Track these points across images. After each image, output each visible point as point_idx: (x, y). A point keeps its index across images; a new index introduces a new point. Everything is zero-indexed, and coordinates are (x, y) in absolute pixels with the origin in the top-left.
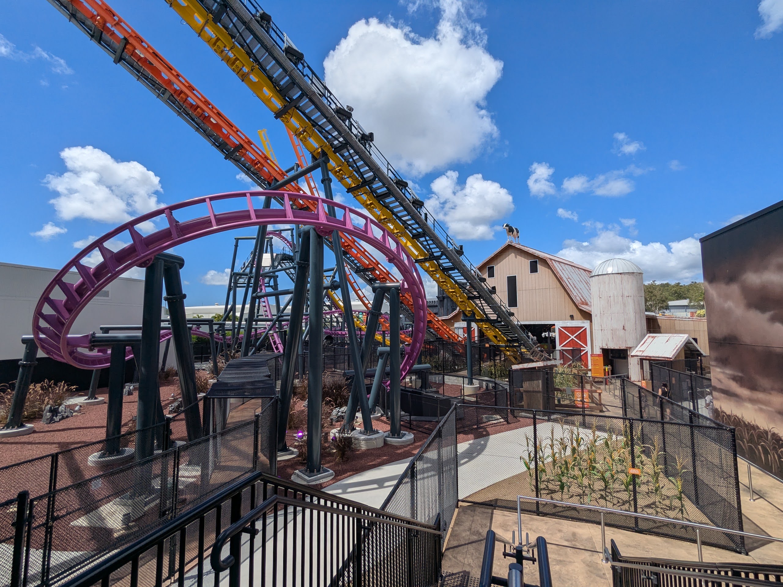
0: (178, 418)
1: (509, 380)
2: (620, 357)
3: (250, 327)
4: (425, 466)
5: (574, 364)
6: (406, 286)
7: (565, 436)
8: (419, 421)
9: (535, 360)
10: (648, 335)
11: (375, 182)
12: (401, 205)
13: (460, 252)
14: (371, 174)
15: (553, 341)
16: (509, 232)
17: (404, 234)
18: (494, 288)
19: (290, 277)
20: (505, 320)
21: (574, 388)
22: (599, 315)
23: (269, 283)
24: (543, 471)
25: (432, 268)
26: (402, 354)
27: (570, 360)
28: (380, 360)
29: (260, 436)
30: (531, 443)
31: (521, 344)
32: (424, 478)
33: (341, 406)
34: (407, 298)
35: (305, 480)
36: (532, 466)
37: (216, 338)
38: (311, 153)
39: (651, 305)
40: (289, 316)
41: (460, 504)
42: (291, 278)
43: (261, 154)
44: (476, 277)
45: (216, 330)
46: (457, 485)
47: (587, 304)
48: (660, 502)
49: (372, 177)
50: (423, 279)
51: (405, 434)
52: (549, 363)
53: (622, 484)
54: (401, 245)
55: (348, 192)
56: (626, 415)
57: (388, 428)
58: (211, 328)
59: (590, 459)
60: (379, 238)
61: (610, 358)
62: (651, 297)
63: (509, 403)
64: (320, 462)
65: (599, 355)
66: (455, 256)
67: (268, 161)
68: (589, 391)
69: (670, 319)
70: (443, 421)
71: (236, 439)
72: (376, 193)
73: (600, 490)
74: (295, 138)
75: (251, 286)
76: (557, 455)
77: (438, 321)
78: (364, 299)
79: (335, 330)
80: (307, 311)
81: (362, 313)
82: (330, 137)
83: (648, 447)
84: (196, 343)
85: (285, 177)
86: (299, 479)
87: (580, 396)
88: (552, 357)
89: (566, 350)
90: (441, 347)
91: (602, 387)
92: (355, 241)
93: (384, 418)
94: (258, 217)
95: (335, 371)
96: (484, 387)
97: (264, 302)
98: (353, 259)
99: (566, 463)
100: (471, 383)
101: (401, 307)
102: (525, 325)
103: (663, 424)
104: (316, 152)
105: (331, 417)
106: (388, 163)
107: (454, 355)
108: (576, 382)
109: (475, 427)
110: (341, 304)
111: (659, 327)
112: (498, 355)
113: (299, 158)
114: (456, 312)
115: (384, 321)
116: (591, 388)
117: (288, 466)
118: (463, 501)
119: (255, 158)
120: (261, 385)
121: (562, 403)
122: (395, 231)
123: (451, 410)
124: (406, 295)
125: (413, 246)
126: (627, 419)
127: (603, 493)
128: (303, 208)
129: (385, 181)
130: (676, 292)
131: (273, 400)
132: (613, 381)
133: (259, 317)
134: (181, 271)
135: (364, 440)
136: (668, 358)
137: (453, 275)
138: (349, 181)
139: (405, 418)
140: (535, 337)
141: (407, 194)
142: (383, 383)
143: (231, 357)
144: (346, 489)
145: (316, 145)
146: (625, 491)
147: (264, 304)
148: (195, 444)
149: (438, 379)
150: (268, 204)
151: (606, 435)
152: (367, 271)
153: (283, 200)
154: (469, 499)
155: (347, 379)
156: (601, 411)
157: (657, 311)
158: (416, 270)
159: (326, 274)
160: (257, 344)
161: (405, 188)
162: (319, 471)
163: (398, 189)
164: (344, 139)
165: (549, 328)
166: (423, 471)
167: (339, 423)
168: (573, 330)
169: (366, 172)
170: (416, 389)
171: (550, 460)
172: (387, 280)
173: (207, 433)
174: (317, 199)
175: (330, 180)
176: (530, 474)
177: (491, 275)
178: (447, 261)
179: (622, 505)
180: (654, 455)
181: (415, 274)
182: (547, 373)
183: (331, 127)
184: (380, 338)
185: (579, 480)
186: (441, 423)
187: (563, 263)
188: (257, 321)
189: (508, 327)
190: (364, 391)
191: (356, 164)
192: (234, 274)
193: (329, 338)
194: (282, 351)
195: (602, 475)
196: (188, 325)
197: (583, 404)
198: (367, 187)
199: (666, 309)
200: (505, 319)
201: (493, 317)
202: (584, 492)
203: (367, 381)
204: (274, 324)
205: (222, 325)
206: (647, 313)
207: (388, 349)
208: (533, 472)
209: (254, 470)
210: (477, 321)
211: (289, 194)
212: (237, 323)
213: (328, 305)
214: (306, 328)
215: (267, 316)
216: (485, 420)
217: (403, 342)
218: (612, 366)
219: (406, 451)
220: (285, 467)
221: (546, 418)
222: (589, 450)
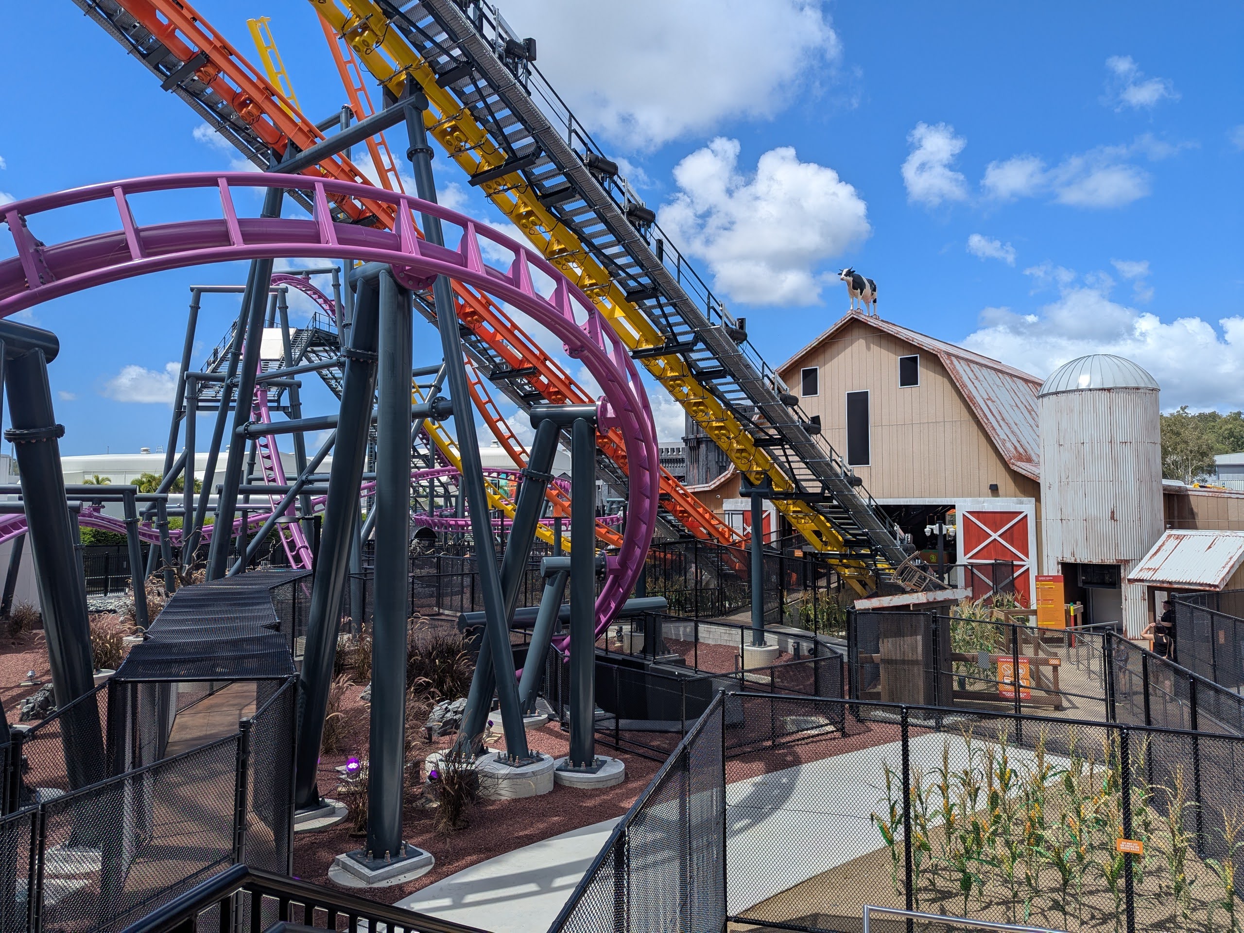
0: (42, 731)
1: (849, 634)
2: (1103, 584)
3: (229, 507)
4: (650, 837)
5: (998, 597)
6: (611, 413)
7: (974, 765)
8: (639, 731)
9: (908, 589)
10: (1168, 532)
11: (538, 161)
12: (602, 218)
13: (739, 334)
14: (530, 140)
15: (950, 544)
16: (855, 288)
17: (606, 290)
18: (816, 420)
19: (330, 386)
20: (840, 496)
21: (997, 653)
22: (1056, 486)
23: (278, 401)
24: (924, 847)
25: (672, 370)
26: (598, 573)
27: (989, 588)
28: (547, 588)
29: (251, 772)
30: (897, 783)
31: (877, 550)
32: (645, 867)
33: (452, 698)
34: (611, 440)
35: (361, 876)
36: (899, 836)
37: (144, 535)
38: (382, 82)
39: (1175, 463)
40: (327, 480)
41: (731, 926)
42: (333, 390)
43: (254, 79)
44: (775, 393)
45: (141, 514)
46: (725, 883)
47: (1029, 460)
48: (1185, 916)
49: (532, 149)
50: (651, 398)
51: (604, 762)
52: (940, 596)
53: (1102, 876)
54: (600, 316)
55: (473, 183)
56: (1114, 718)
57: (564, 747)
58: (130, 510)
59: (1030, 819)
60: (547, 298)
61: (1080, 585)
62: (1177, 444)
63: (846, 688)
64: (400, 831)
65: (1054, 579)
66: (726, 342)
67: (275, 98)
68: (1031, 661)
69: (1220, 496)
70: (693, 731)
71: (193, 780)
72: (541, 187)
73: (1053, 890)
74: (341, 43)
75: (233, 408)
76: (956, 811)
77: (686, 494)
78: (512, 442)
79: (441, 516)
80: (371, 470)
81: (507, 474)
82: (428, 44)
83: (1161, 790)
84: (91, 546)
85: (317, 140)
86: (349, 875)
87: (1010, 672)
88: (946, 582)
89: (979, 567)
90: (691, 556)
91: (1062, 651)
92: (490, 303)
93: (556, 725)
94: (247, 237)
95: (439, 614)
96: (791, 650)
97: (266, 446)
98: (486, 345)
99: (976, 828)
100: (760, 641)
101: (599, 462)
102: (886, 508)
103: (1195, 737)
104: (395, 81)
105: (429, 724)
106: (571, 115)
107: (721, 575)
108: (1002, 639)
109: (769, 743)
110: (456, 453)
111: (1192, 514)
112: (821, 576)
113: (352, 93)
114: (728, 474)
115: (558, 495)
116: (1036, 653)
117: (321, 845)
118: (738, 920)
119: (239, 90)
120: (257, 649)
121: (968, 687)
122: (587, 282)
123: (711, 707)
124: (611, 434)
125: (628, 317)
126: (1117, 727)
127: (1058, 896)
128: (360, 219)
129: (562, 159)
130: (1231, 434)
131: (284, 687)
132: (1087, 638)
133: (254, 483)
134: (51, 368)
135: (507, 777)
136: (1210, 585)
137: (722, 388)
138: (476, 156)
139: (606, 724)
140: (909, 536)
141: (615, 192)
142: (554, 641)
143: (182, 579)
144: (462, 897)
145: (394, 64)
146: (1106, 891)
147: (265, 452)
148: (89, 796)
149: (685, 631)
150: (274, 206)
151: (1066, 763)
152: (518, 376)
153: (311, 198)
154: (752, 916)
155: (469, 633)
156: (1058, 708)
157: (1189, 478)
158: (635, 375)
159: (417, 381)
160: (249, 549)
161: (611, 178)
162: (396, 855)
163: (593, 180)
164: (465, 53)
165: (941, 513)
166: (645, 850)
167: (447, 738)
168: (995, 519)
169: (518, 136)
170: (631, 654)
171: (939, 821)
172: (566, 397)
173: (119, 768)
174: (394, 200)
175: (430, 154)
176: (894, 854)
177: (811, 388)
178: (708, 354)
179: (1102, 924)
180: (1174, 809)
181: (631, 385)
182: (935, 620)
183: (430, 19)
184: (548, 534)
185: (1005, 867)
186: (689, 737)
187: (977, 363)
188: (247, 492)
189: (847, 511)
190: (508, 660)
191: (492, 114)
192: (188, 377)
193: (426, 534)
194: (309, 566)
195: (1058, 855)
196: (69, 503)
197: (1017, 691)
198: (519, 172)
199: (1210, 473)
200: (840, 492)
201: (814, 487)
202: (1015, 895)
203: (516, 638)
204: (292, 500)
205: (159, 503)
206: (1166, 482)
207: (566, 560)
208: (900, 849)
209: (235, 856)
210: (775, 497)
211: (327, 187)
212: (197, 496)
213: (425, 456)
214: (369, 510)
215: (274, 480)
216: (790, 727)
217: (602, 545)
218: (1085, 603)
219: (605, 802)
220: (313, 847)
221: (932, 723)
222: (1028, 799)
